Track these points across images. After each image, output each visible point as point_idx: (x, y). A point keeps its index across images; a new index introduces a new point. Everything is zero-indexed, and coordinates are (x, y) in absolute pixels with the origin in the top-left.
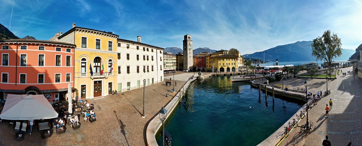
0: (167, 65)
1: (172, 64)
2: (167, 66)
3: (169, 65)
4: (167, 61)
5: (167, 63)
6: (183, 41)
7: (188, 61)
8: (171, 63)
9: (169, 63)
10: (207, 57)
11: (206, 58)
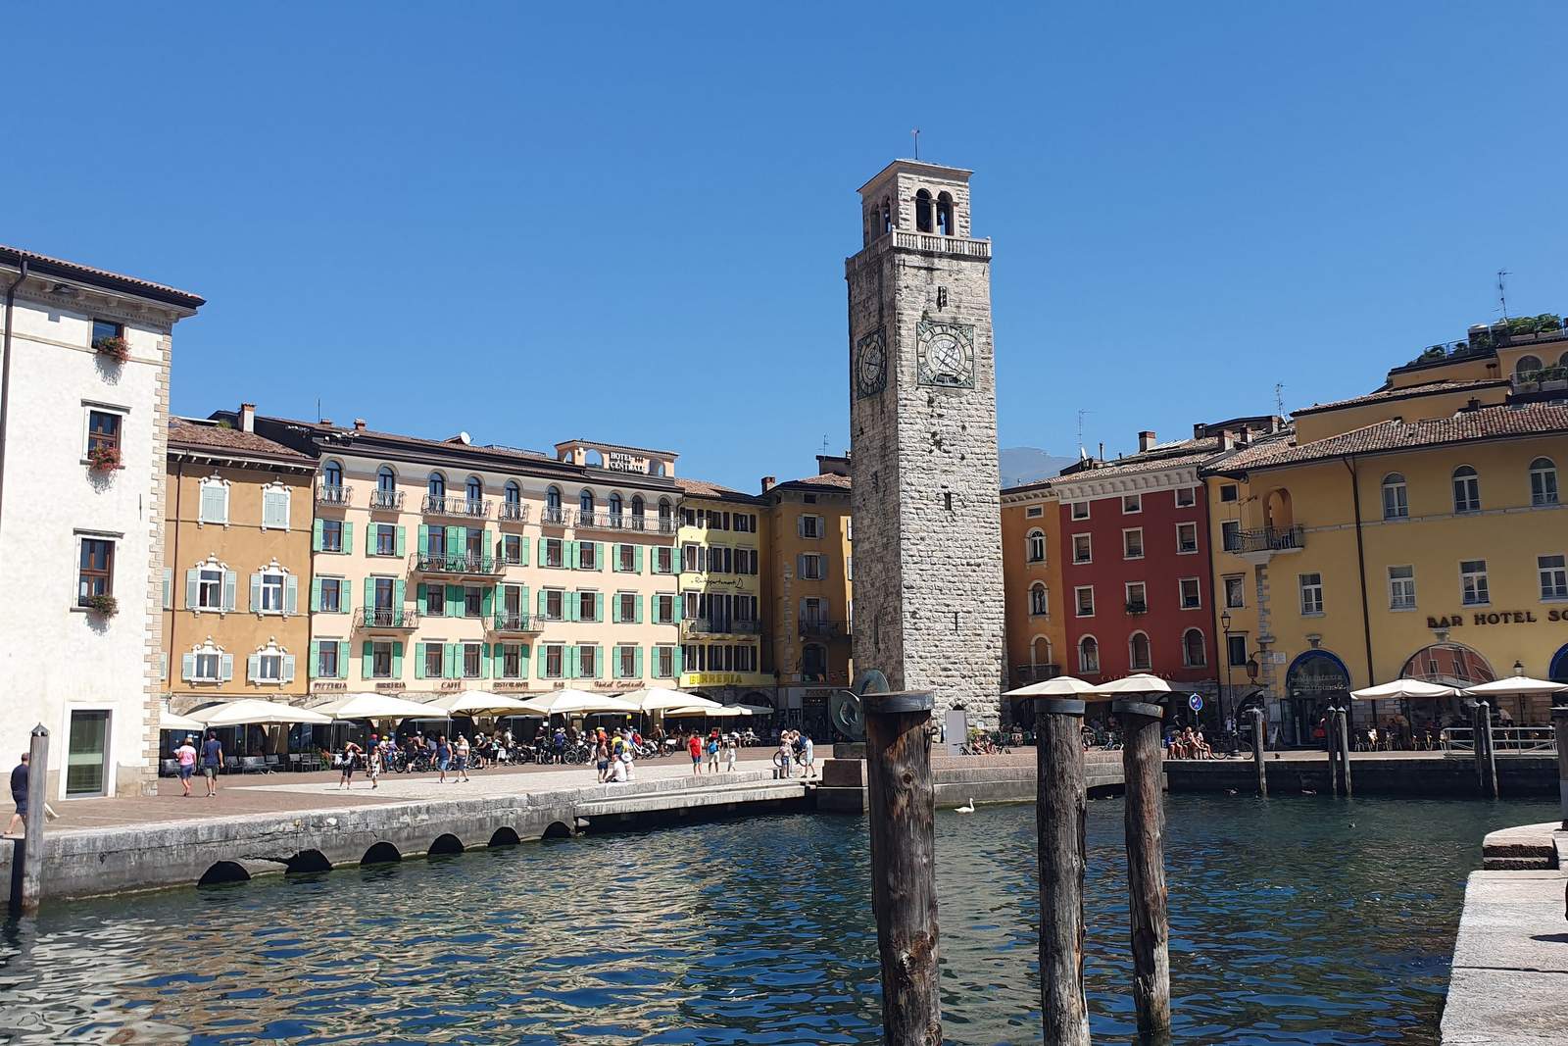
0: (568, 632)
1: (669, 634)
2: (571, 663)
3: (606, 633)
4: (571, 580)
5: (571, 606)
6: (850, 262)
7: (910, 575)
8: (646, 610)
9: (606, 608)
10: (1229, 494)
11: (1221, 513)
